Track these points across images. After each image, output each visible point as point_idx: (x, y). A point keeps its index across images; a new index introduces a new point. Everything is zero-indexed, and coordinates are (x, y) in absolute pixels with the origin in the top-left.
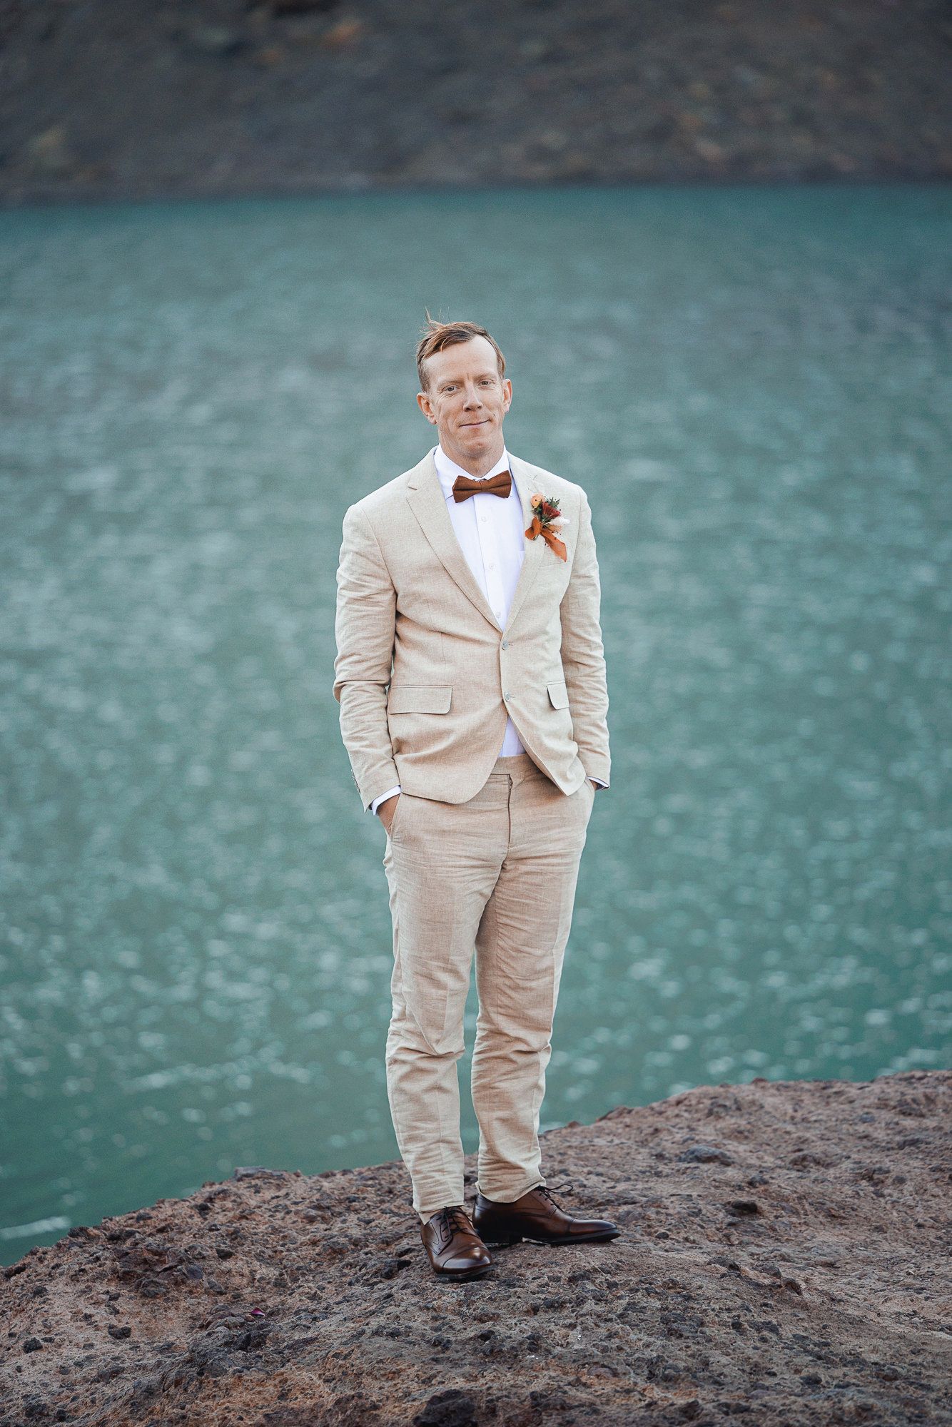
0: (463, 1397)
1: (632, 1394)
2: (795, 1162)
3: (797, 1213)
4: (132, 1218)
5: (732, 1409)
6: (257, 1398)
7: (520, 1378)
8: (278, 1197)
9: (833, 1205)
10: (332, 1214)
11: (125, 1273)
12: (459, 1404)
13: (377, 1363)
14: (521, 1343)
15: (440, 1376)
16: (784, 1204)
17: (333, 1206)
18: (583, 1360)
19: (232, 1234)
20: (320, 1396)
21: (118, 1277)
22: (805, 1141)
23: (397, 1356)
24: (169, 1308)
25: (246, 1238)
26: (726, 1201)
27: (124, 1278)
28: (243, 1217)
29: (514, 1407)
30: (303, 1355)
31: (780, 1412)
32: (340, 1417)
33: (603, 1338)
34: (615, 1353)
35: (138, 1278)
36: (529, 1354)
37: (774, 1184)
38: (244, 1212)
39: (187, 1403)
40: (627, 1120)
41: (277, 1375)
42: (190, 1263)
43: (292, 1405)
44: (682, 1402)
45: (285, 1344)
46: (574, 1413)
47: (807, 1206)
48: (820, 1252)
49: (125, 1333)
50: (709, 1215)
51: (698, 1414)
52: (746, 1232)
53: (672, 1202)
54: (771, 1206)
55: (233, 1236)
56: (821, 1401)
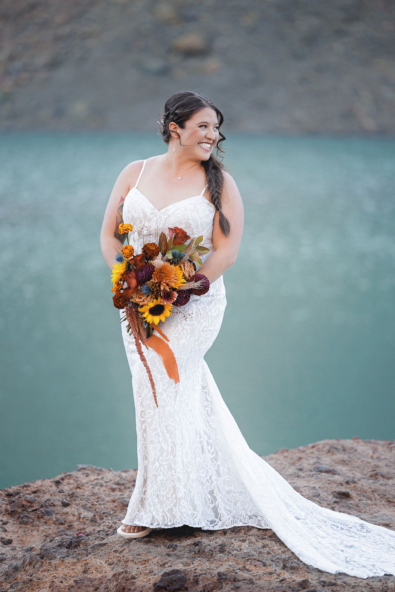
0: (181, 573)
1: (273, 575)
2: (371, 476)
3: (370, 499)
4: (20, 487)
5: (326, 584)
6: (71, 572)
7: (213, 565)
8: (97, 479)
9: (390, 496)
10: (125, 488)
11: (12, 511)
12: (178, 577)
13: (137, 555)
14: (215, 548)
15: (170, 563)
16: (364, 494)
17: (126, 484)
18: (248, 557)
19: (71, 495)
20: (105, 572)
21: (8, 513)
22: (378, 466)
23: (148, 553)
24: (34, 530)
25: (77, 497)
26: (333, 491)
27: (12, 514)
28: (78, 488)
29: (208, 579)
30: (98, 552)
31: (353, 586)
32: (115, 583)
33: (260, 548)
34: (266, 555)
35: (18, 514)
36: (219, 554)
37: (360, 484)
38: (79, 485)
39: (34, 573)
40: (286, 454)
41: (83, 561)
42: (47, 508)
43: (89, 576)
44: (300, 580)
45: (90, 546)
46: (240, 583)
47: (376, 496)
48: (382, 518)
49: (9, 542)
50: (324, 497)
51: (308, 586)
52: (343, 506)
53: (305, 490)
54: (357, 494)
55: (71, 496)
56: (376, 582)
